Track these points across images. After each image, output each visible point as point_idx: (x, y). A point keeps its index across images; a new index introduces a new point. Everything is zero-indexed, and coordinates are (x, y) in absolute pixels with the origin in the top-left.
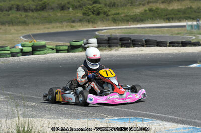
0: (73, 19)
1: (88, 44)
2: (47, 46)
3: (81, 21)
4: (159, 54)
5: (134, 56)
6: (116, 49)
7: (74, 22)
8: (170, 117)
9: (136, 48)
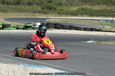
0: (35, 11)
1: (35, 25)
2: (11, 25)
3: (40, 12)
4: (74, 34)
5: (60, 34)
6: (51, 29)
7: (35, 12)
8: (57, 66)
9: (63, 30)
